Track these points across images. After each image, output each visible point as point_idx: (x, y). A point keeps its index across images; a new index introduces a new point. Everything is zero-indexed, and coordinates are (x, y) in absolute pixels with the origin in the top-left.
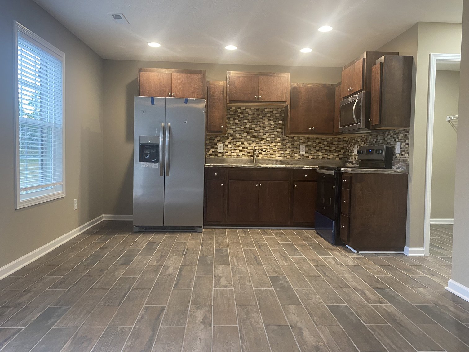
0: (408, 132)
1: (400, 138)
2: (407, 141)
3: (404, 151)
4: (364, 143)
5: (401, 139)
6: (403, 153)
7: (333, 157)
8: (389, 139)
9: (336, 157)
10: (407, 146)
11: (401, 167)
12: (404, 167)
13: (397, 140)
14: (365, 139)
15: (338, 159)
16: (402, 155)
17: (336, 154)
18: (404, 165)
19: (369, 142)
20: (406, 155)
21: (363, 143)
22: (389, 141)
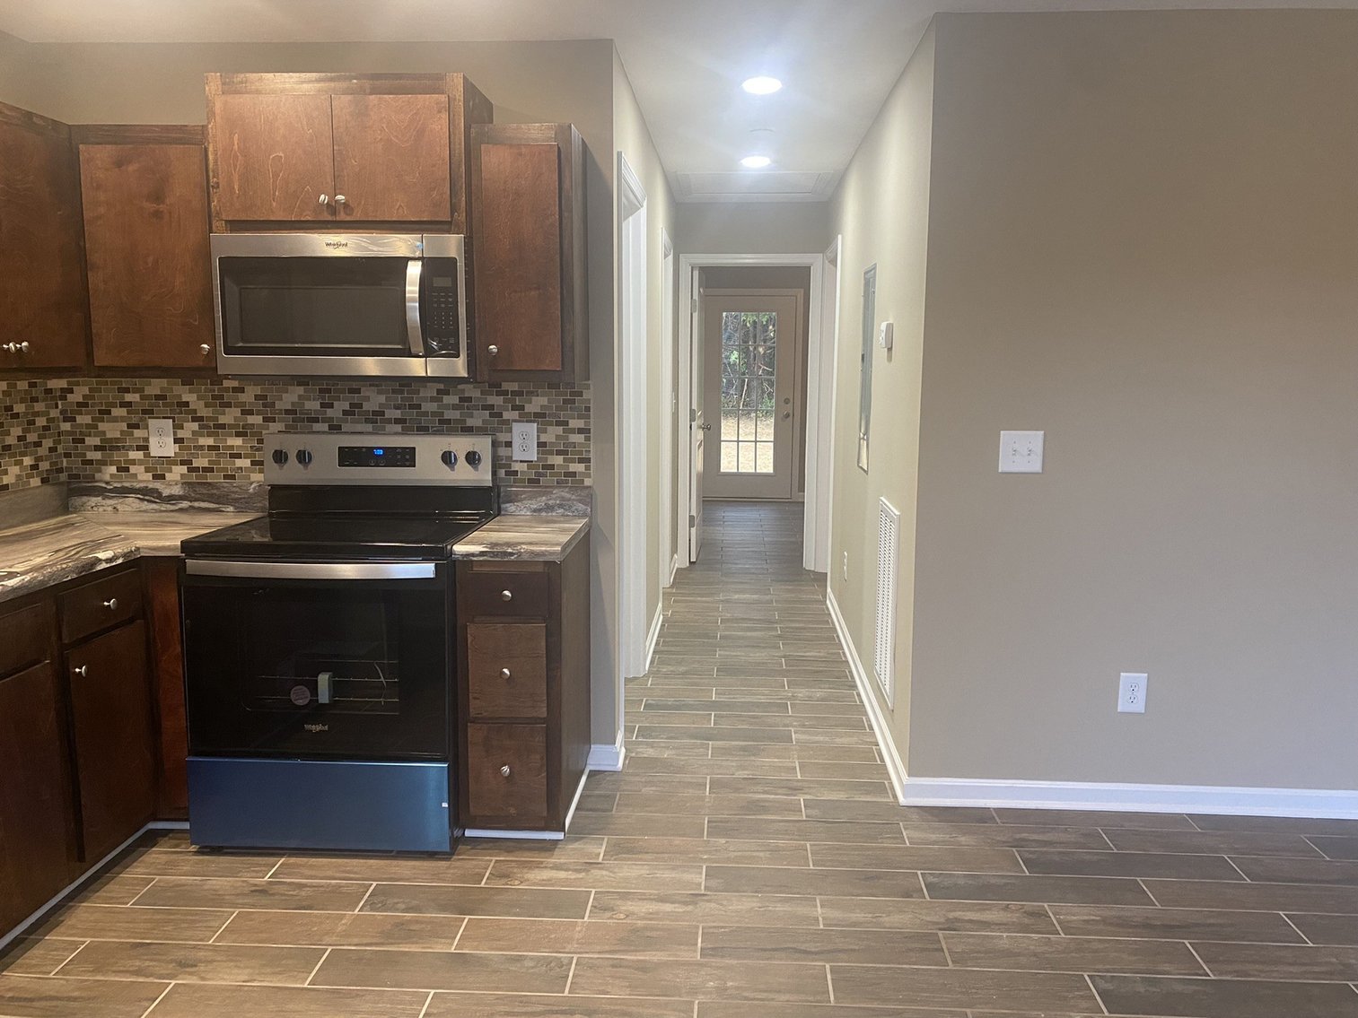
0: (580, 394)
1: (530, 408)
2: (574, 423)
3: (559, 453)
4: (251, 413)
5: (537, 415)
6: (558, 460)
7: (19, 477)
8: (455, 407)
9: (29, 476)
10: (578, 438)
11: (560, 506)
12: (581, 506)
13: (506, 415)
14: (248, 396)
15: (36, 482)
16: (552, 467)
17: (28, 461)
18: (580, 501)
19: (287, 412)
20: (579, 468)
21: (236, 412)
22: (449, 414)
